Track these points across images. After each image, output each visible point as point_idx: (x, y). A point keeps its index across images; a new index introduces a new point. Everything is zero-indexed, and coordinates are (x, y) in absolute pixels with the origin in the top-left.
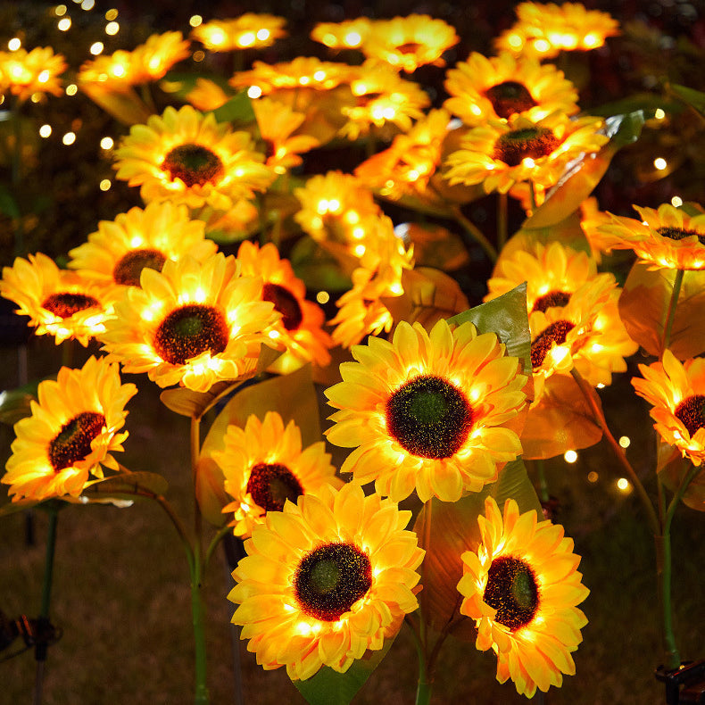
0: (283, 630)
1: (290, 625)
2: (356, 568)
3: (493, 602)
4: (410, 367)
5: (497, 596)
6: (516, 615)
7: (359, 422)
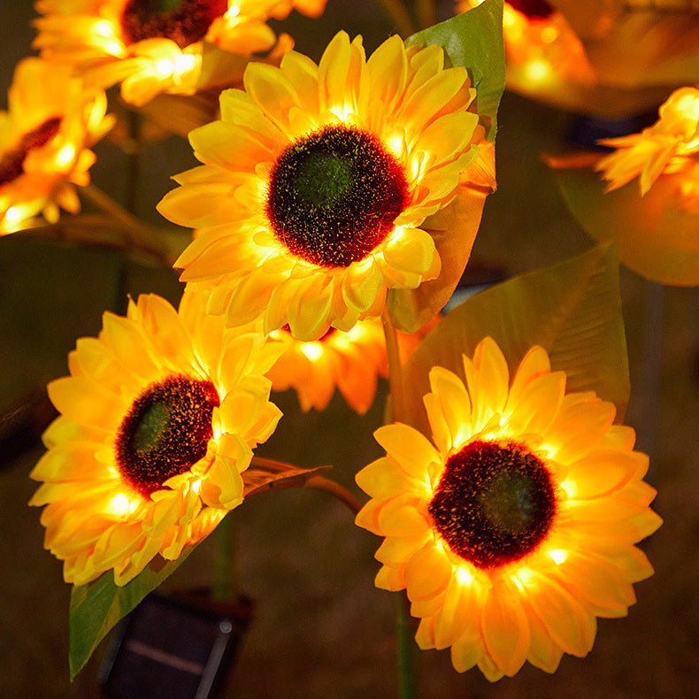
0: (92, 502)
1: (104, 496)
2: (185, 423)
3: (441, 512)
4: (334, 109)
5: (449, 506)
6: (479, 542)
7: (226, 189)
